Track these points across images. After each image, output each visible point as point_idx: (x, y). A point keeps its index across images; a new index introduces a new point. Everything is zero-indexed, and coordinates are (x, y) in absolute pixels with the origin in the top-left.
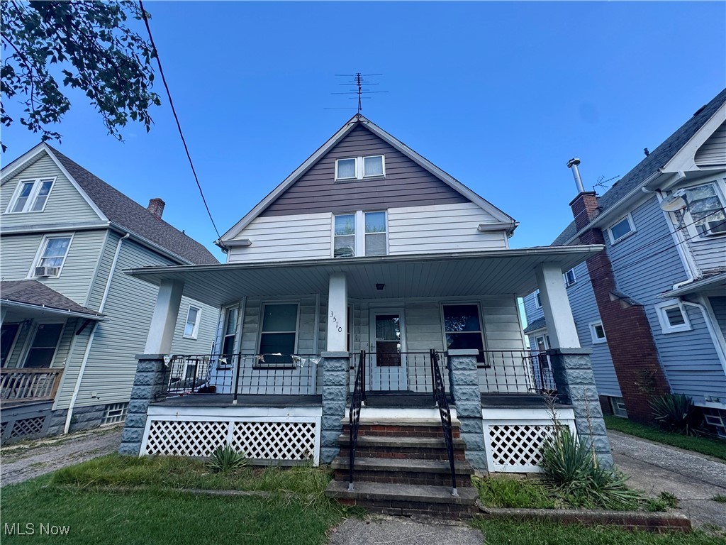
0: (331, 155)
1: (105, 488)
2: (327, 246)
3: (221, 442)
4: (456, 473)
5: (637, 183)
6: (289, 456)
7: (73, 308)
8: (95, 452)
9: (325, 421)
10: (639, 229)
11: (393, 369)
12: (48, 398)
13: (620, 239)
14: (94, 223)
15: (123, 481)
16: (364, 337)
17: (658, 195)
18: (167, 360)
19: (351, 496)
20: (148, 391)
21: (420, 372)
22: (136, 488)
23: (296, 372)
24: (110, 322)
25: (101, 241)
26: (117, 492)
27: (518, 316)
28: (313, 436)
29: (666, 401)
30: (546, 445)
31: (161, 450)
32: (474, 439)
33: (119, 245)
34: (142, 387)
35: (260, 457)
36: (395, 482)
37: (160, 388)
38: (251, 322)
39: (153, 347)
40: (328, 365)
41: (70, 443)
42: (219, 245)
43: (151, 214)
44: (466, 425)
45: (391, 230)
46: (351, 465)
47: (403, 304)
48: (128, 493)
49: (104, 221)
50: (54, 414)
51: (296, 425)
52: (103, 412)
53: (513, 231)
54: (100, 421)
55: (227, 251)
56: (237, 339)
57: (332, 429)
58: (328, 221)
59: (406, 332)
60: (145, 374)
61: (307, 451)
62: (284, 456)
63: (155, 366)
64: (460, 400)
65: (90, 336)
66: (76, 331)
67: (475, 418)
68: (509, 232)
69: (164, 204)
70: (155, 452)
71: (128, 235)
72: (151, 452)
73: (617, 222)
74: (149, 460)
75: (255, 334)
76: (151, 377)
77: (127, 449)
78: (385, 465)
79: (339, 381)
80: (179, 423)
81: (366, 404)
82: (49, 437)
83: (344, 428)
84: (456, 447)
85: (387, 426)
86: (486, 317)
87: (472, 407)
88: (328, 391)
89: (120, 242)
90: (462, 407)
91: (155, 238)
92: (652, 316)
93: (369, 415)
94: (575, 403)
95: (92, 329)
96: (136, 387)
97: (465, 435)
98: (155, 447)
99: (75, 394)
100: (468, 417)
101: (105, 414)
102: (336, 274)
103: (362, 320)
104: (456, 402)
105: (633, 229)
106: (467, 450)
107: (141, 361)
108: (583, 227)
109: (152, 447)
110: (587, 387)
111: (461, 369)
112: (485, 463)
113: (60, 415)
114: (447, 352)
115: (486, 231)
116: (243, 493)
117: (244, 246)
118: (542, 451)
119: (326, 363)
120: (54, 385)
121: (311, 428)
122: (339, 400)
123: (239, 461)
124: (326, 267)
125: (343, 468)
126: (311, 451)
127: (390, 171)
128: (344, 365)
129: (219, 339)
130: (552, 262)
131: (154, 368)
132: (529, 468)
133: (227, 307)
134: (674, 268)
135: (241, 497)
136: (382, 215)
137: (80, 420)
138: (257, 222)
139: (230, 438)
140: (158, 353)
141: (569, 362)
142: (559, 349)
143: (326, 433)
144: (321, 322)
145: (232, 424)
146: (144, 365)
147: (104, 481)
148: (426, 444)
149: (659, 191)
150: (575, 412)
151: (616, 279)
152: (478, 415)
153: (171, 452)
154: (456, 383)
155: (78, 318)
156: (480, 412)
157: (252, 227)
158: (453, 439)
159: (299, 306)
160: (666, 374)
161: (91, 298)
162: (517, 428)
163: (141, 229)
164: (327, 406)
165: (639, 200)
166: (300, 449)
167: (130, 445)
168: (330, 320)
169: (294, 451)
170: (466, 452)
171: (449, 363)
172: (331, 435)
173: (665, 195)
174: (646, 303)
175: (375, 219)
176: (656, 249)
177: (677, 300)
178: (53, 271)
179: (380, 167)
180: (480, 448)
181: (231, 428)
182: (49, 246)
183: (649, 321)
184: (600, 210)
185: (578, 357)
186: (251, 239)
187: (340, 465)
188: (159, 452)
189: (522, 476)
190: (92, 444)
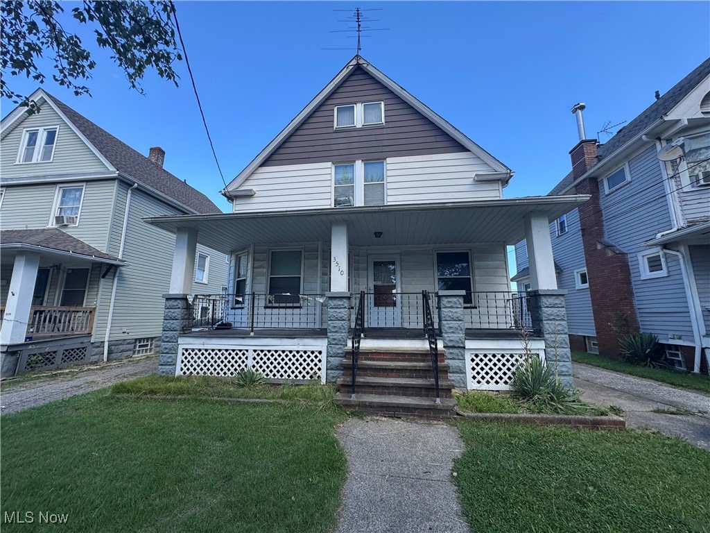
0: (330, 102)
1: (155, 397)
2: (328, 196)
3: (243, 366)
4: (440, 387)
5: (639, 130)
6: (300, 377)
7: (96, 254)
8: (135, 374)
9: (330, 349)
10: (633, 179)
11: (390, 309)
12: (86, 332)
13: (614, 189)
14: (103, 173)
15: (168, 392)
16: (363, 281)
17: (658, 144)
18: (190, 300)
19: (353, 403)
20: (177, 324)
21: (413, 311)
22: (180, 397)
23: (303, 311)
24: (130, 267)
25: (112, 191)
26: (164, 399)
27: (506, 262)
28: (320, 361)
29: (635, 338)
30: (518, 368)
31: (193, 371)
32: (456, 365)
33: (129, 195)
34: (171, 321)
35: (276, 377)
36: (389, 394)
37: (186, 322)
38: (259, 267)
39: (176, 288)
40: (332, 303)
41: (111, 369)
42: (225, 195)
43: (153, 164)
44: (451, 353)
45: (389, 179)
46: (353, 381)
47: (399, 251)
48: (174, 400)
49: (112, 171)
50: (94, 345)
51: (305, 352)
52: (133, 345)
53: (508, 180)
54: (132, 352)
55: (233, 200)
56: (248, 282)
57: (336, 355)
58: (328, 171)
59: (402, 276)
60: (172, 311)
61: (315, 373)
62: (296, 376)
63: (180, 304)
64: (446, 333)
65: (114, 279)
66: (102, 275)
67: (459, 347)
68: (505, 182)
69: (163, 153)
70: (188, 373)
71: (136, 185)
72: (184, 373)
73: (614, 171)
74: (185, 378)
75: (264, 278)
76: (178, 313)
77: (164, 370)
78: (381, 381)
79: (342, 316)
80: (206, 350)
81: (365, 336)
82: (92, 363)
83: (347, 354)
84: (441, 369)
85: (383, 353)
86: (476, 263)
87: (457, 339)
88: (332, 325)
89: (130, 191)
90: (448, 339)
91: (160, 188)
92: (634, 263)
93: (367, 344)
94: (547, 336)
95: (115, 273)
96: (166, 321)
97: (450, 361)
98: (188, 369)
99: (108, 329)
100: (453, 347)
101: (135, 347)
102: (338, 223)
103: (361, 266)
104: (443, 334)
105: (628, 178)
106: (450, 373)
107: (167, 299)
108: (580, 176)
109: (185, 369)
110: (558, 322)
111: (449, 307)
112: (465, 383)
113: (98, 347)
114: (437, 293)
115: (481, 181)
116: (266, 401)
117: (249, 195)
118: (514, 374)
119: (330, 302)
120: (90, 321)
121: (318, 355)
122: (342, 332)
123: (259, 379)
124: (328, 216)
125: (346, 383)
126: (319, 373)
127: (389, 119)
128: (346, 303)
129: (231, 282)
130: (540, 211)
131: (180, 306)
132: (502, 386)
133: (236, 252)
134: (661, 217)
135: (265, 403)
136: (381, 165)
137: (115, 351)
138: (260, 171)
139: (250, 362)
140: (181, 293)
141: (545, 301)
142: (538, 290)
143: (331, 359)
144: (323, 267)
145: (251, 352)
146: (171, 303)
147: (152, 392)
148: (416, 366)
149: (659, 139)
150: (546, 343)
151: (605, 228)
152: (462, 345)
153: (201, 373)
154: (444, 319)
155: (102, 263)
156: (463, 343)
157: (255, 176)
158: (439, 363)
159: (303, 252)
160: (638, 315)
161: (110, 245)
162: (494, 356)
163: (147, 179)
164: (332, 337)
165: (638, 149)
166: (310, 371)
167: (167, 367)
168: (333, 264)
169: (304, 373)
170: (449, 375)
171: (439, 303)
172: (336, 361)
173: (664, 144)
174: (630, 251)
175: (374, 169)
176: (647, 199)
177: (659, 248)
178: (72, 220)
179: (380, 114)
180: (462, 371)
181: (251, 354)
182: (63, 196)
183: (631, 268)
184: (599, 158)
185: (554, 297)
186: (254, 189)
187: (344, 381)
188: (191, 373)
189: (495, 393)
190: (130, 369)
